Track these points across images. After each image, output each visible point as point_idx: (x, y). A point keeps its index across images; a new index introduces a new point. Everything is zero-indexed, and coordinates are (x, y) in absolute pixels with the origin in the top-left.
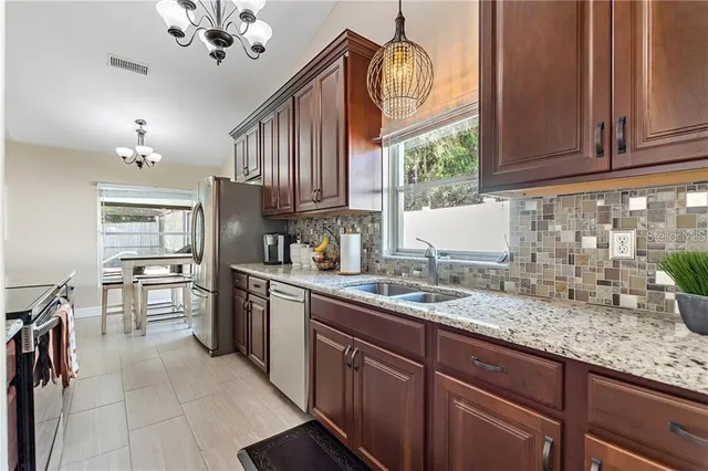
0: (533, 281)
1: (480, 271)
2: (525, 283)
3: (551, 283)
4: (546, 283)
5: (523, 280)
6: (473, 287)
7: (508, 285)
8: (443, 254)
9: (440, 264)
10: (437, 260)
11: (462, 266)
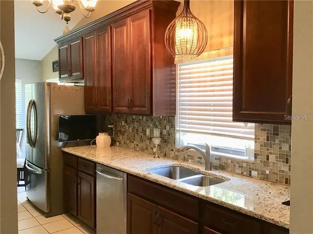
0: (267, 172)
1: (237, 163)
2: (263, 173)
3: (277, 174)
4: (274, 173)
5: (262, 171)
6: (233, 172)
7: (254, 173)
8: (216, 149)
9: (213, 155)
10: (212, 152)
11: (227, 158)
